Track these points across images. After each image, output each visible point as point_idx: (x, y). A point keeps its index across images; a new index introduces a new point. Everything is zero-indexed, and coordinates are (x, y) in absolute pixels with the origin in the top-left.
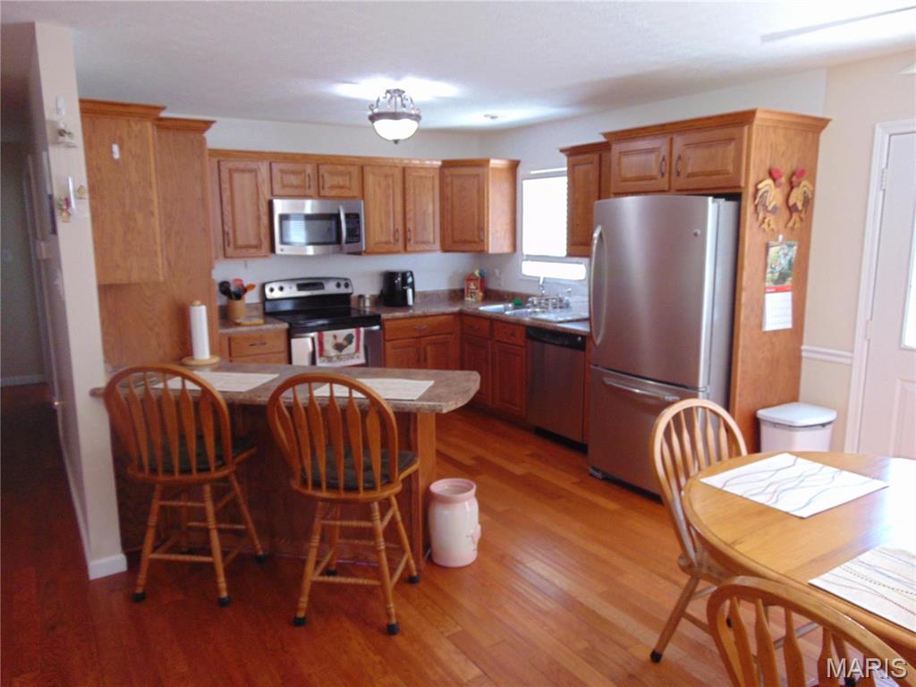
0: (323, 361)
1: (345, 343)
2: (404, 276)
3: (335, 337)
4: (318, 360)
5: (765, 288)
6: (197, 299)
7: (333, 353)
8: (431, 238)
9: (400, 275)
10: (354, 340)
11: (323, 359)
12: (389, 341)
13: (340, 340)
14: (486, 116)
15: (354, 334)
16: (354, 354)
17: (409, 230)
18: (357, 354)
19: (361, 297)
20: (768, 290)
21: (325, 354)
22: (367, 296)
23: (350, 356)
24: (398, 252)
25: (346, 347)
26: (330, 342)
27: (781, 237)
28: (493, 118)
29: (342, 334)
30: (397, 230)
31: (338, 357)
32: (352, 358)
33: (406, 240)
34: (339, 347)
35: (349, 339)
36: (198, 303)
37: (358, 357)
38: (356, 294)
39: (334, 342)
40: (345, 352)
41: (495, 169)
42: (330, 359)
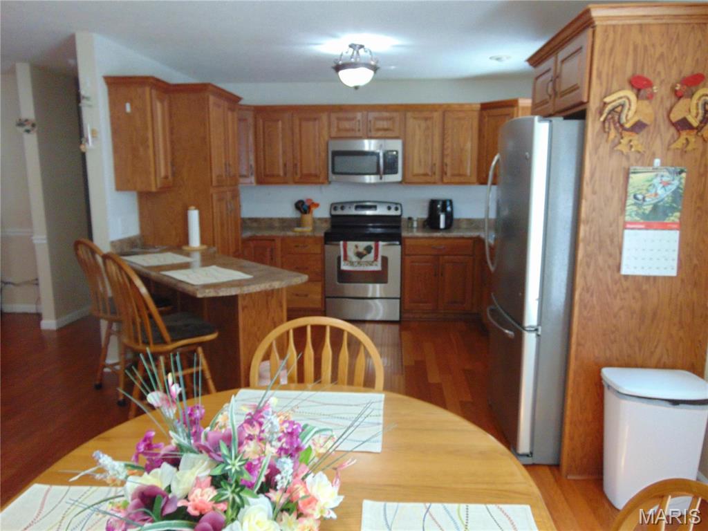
0: (347, 265)
1: (365, 252)
2: (444, 203)
3: (357, 247)
4: (342, 263)
5: (625, 223)
6: (191, 205)
7: (355, 259)
8: (468, 172)
9: (441, 203)
10: (373, 251)
11: (347, 262)
12: (409, 255)
13: (361, 249)
14: (491, 58)
15: (373, 246)
16: (373, 262)
17: (446, 165)
18: (375, 263)
19: (410, 219)
20: (628, 226)
21: (349, 259)
22: (415, 219)
23: (371, 264)
24: (434, 183)
25: (365, 255)
26: (352, 250)
27: (657, 162)
28: (498, 59)
29: (362, 245)
30: (435, 164)
31: (359, 263)
32: (371, 265)
33: (444, 173)
34: (360, 255)
35: (368, 249)
36: (193, 207)
37: (376, 265)
38: (405, 216)
39: (356, 251)
40: (364, 259)
41: (524, 108)
42: (352, 264)
